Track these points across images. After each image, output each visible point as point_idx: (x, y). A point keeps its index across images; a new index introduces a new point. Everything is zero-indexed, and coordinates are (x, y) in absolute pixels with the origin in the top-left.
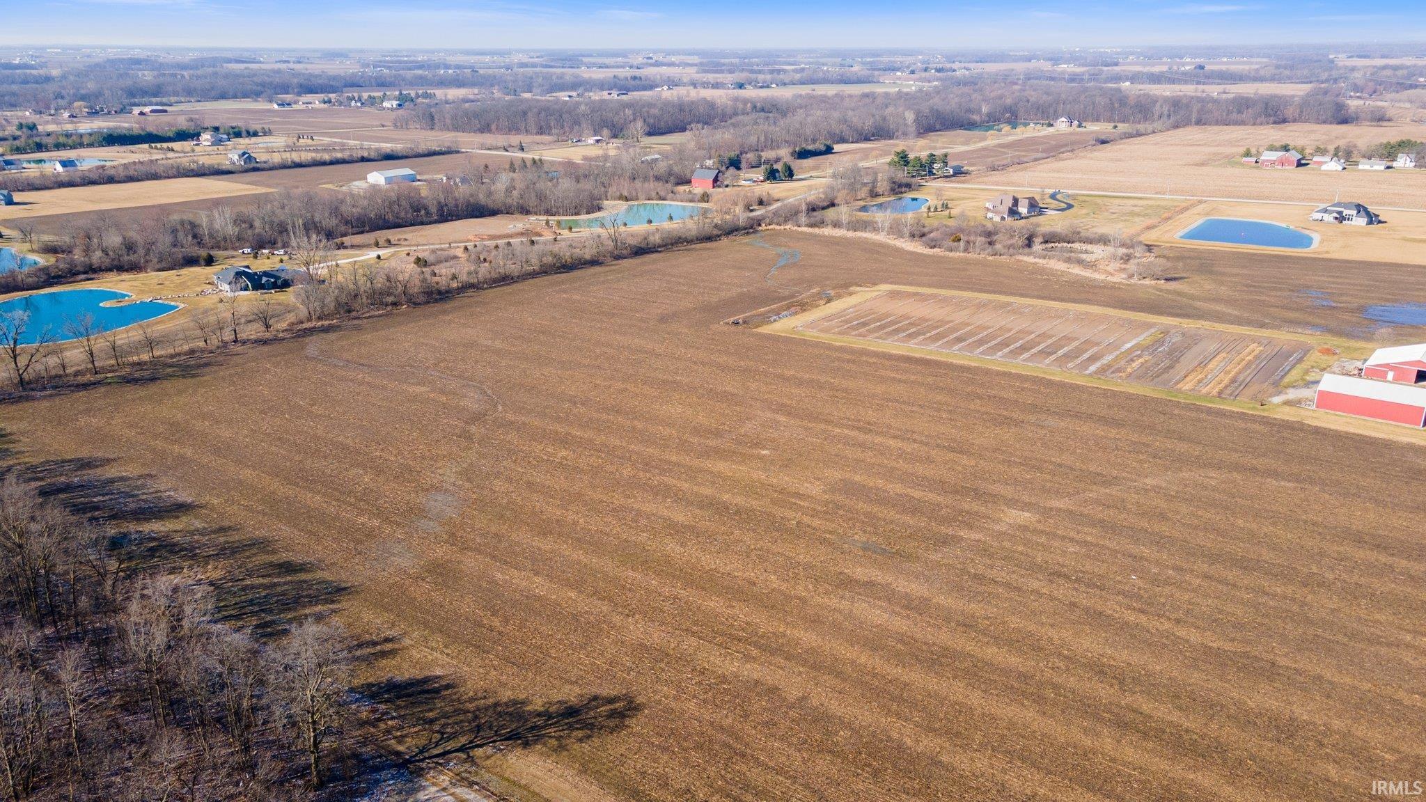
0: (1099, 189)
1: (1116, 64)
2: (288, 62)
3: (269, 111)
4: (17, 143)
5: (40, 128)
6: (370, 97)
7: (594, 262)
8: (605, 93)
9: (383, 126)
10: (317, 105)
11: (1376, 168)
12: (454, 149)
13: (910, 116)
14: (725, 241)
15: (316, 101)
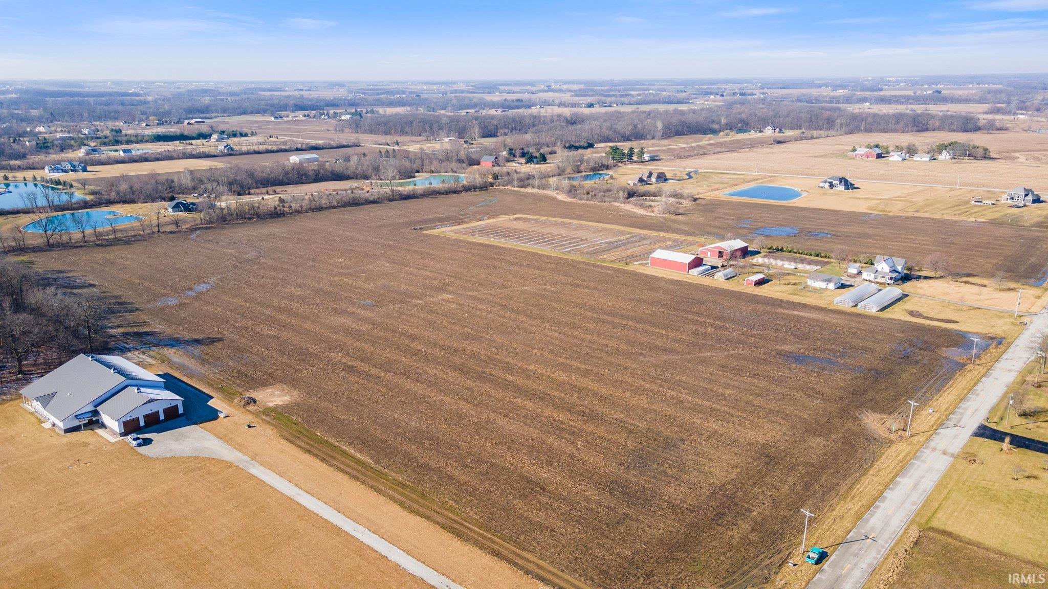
0: (724, 170)
1: (881, 90)
2: (302, 90)
3: (268, 122)
4: (106, 140)
5: (124, 132)
6: (335, 113)
7: (374, 202)
8: (494, 110)
9: (328, 131)
10: (301, 118)
11: (924, 159)
12: (358, 144)
13: (660, 125)
14: (464, 193)
15: (300, 115)
